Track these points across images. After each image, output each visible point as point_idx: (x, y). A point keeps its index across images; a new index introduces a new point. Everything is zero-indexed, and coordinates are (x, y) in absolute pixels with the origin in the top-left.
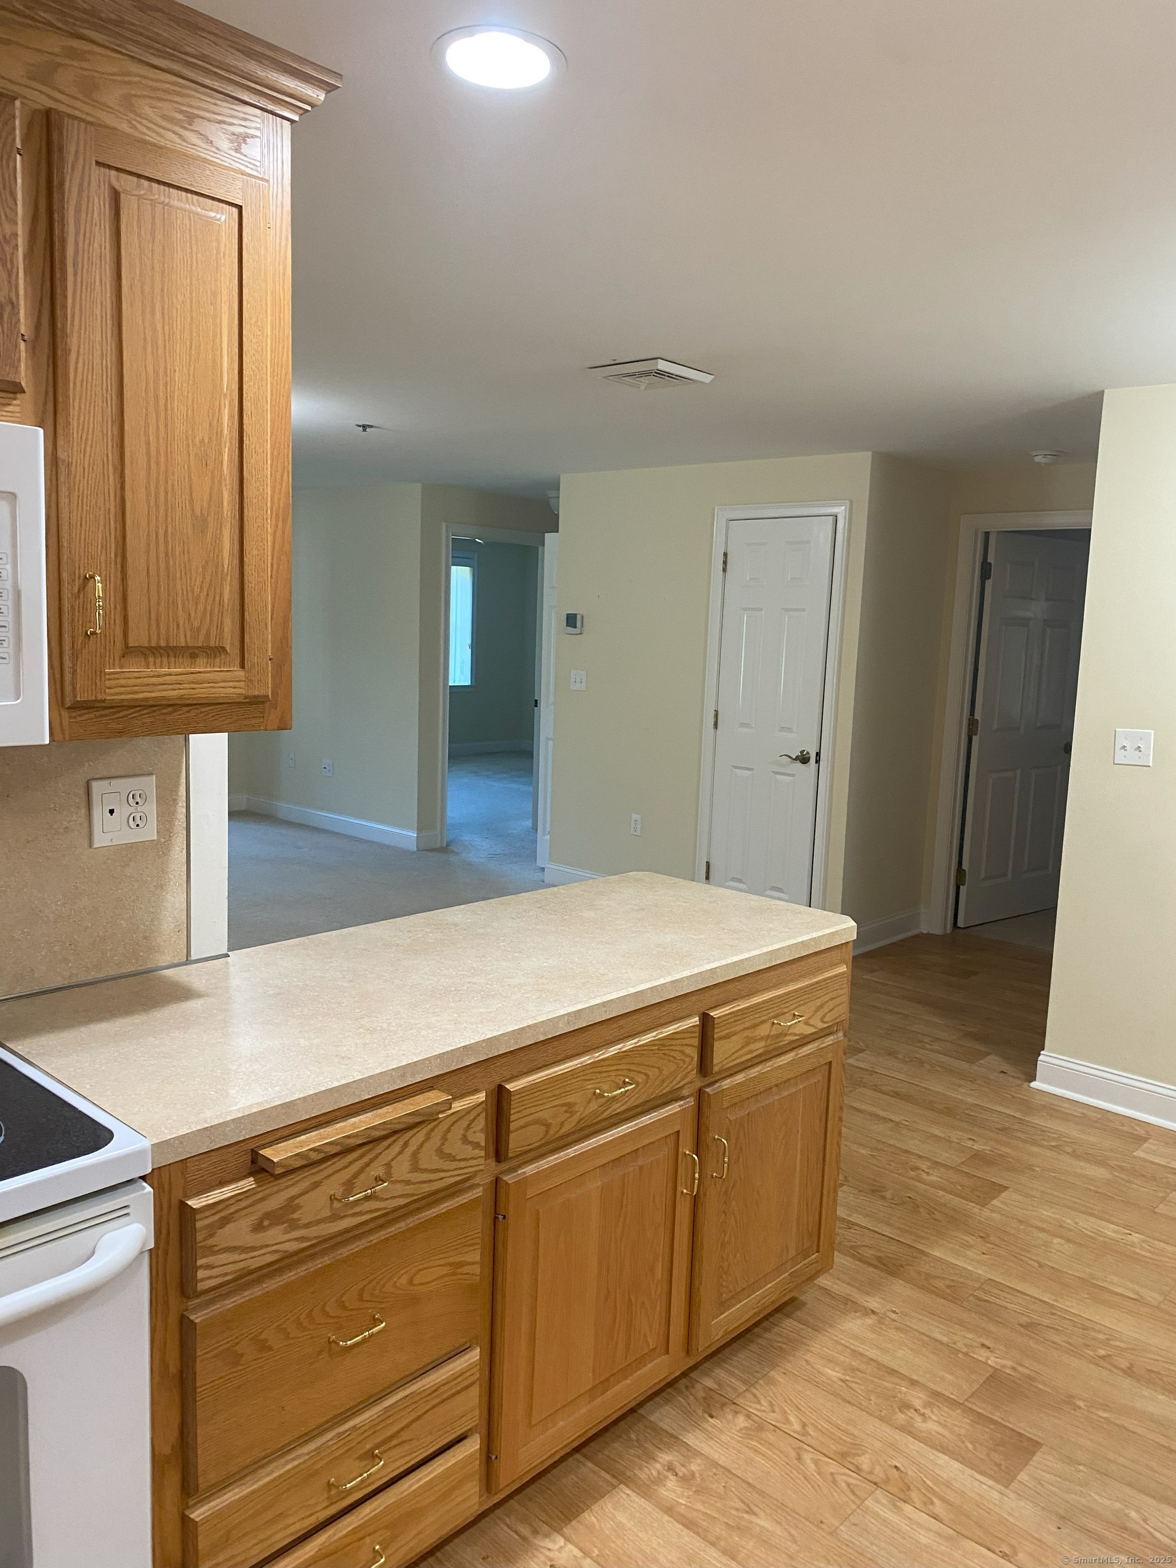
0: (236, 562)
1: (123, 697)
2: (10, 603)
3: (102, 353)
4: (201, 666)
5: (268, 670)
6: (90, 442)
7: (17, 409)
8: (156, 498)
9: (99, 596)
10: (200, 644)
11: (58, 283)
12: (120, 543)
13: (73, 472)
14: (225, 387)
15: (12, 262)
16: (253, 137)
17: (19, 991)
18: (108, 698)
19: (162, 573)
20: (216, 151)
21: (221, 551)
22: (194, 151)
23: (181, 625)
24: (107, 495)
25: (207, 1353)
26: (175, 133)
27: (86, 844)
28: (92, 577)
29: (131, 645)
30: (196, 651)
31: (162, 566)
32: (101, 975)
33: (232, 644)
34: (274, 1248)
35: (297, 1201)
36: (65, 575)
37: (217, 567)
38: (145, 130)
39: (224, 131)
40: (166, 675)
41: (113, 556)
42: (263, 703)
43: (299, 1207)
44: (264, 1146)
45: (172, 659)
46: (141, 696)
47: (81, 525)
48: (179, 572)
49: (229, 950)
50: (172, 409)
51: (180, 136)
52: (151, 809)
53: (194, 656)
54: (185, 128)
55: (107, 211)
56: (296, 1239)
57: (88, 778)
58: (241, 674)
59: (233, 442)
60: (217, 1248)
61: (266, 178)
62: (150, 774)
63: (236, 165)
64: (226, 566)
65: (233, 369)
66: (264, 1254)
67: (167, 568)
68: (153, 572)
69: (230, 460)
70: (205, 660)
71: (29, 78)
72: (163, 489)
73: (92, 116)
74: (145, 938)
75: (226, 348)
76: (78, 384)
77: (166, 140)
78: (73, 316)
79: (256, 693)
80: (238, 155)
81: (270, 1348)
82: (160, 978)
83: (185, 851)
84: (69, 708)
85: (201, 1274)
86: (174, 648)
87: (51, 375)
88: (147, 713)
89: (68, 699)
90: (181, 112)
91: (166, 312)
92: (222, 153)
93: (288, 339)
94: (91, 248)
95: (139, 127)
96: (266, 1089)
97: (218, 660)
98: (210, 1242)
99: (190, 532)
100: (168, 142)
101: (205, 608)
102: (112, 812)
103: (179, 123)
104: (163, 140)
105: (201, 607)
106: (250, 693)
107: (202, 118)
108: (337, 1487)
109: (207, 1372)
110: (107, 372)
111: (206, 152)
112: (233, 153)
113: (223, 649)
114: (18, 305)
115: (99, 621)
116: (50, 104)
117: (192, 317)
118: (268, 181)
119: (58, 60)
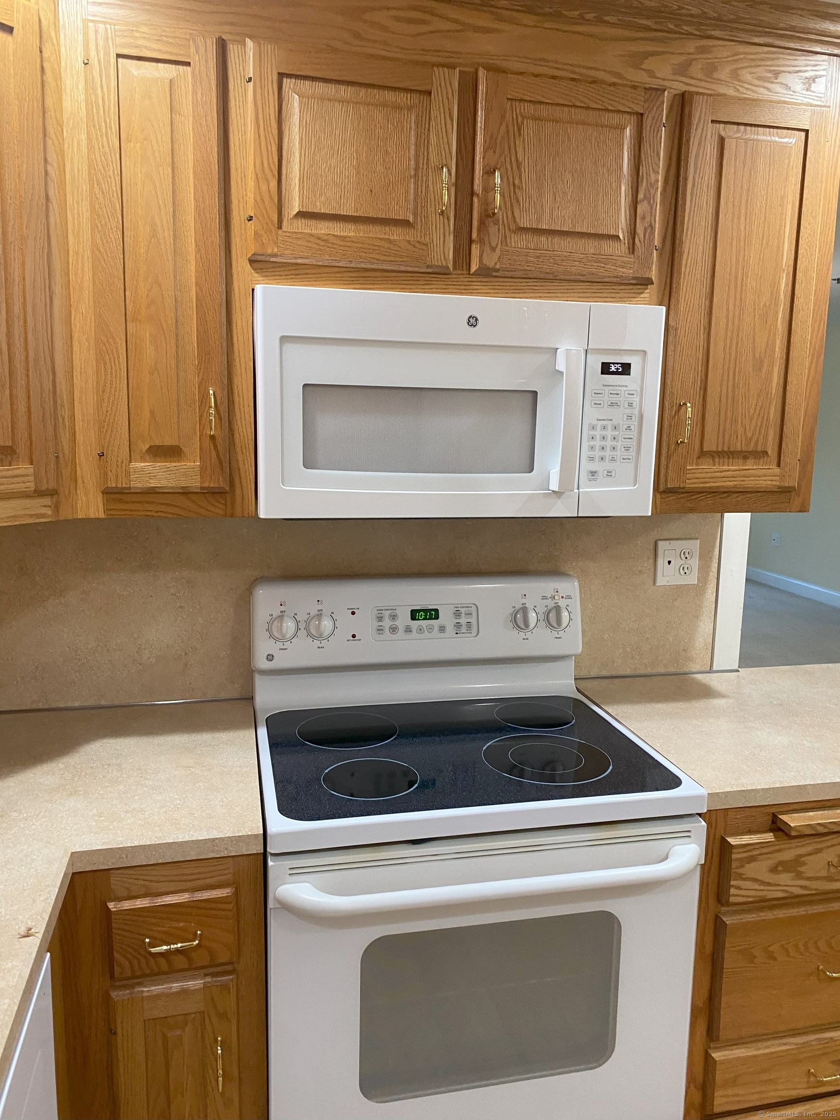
0: (781, 390)
1: (697, 485)
2: (636, 423)
3: (703, 252)
4: (750, 465)
5: (797, 468)
6: (690, 313)
7: (647, 295)
8: (730, 347)
9: (689, 417)
10: (750, 450)
11: (679, 208)
12: (704, 381)
13: (679, 333)
14: (784, 264)
15: (654, 199)
16: (820, 76)
17: (604, 673)
18: (687, 486)
19: (730, 400)
20: (793, 94)
21: (771, 382)
22: (777, 97)
23: (739, 436)
24: (698, 348)
25: (733, 947)
26: (764, 87)
27: (651, 583)
28: (685, 404)
29: (705, 450)
30: (747, 454)
31: (730, 395)
32: (654, 671)
33: (773, 449)
34: (784, 888)
35: (803, 859)
36: (666, 403)
37: (767, 394)
38: (745, 91)
39: (800, 77)
40: (725, 471)
41: (698, 390)
42: (790, 492)
43: (804, 864)
44: (782, 813)
45: (731, 461)
46: (708, 485)
47: (680, 370)
48: (740, 399)
49: (739, 667)
50: (746, 284)
51: (768, 89)
52: (695, 563)
53: (745, 458)
54: (772, 83)
55: (715, 153)
56: (801, 887)
57: (656, 539)
58: (777, 471)
59: (787, 303)
60: (744, 877)
61: (828, 104)
62: (697, 539)
63: (805, 101)
64: (773, 394)
65: (791, 251)
66: (777, 890)
67: (733, 397)
68: (724, 400)
69: (783, 317)
70: (753, 460)
71: (674, 74)
72: (735, 342)
73: (711, 89)
74: (684, 650)
75: (788, 234)
76: (687, 275)
77: (758, 94)
78: (688, 229)
79: (787, 485)
80: (809, 93)
81: (775, 959)
82: (693, 680)
83: (715, 594)
84: (661, 492)
85: (733, 891)
86: (732, 453)
87: (670, 271)
88: (711, 497)
89: (661, 486)
90: (770, 71)
91: (748, 216)
92: (797, 94)
93: (833, 222)
94: (703, 181)
95: (741, 89)
96: (784, 772)
97: (761, 461)
98: (740, 871)
99: (751, 370)
100: (759, 95)
101: (757, 424)
102: (669, 562)
103: (767, 80)
104: (756, 95)
105: (754, 423)
106: (783, 484)
107: (785, 72)
108: (815, 1076)
109: (730, 960)
110: (705, 264)
111: (785, 96)
112: (804, 92)
113: (767, 453)
114: (655, 227)
115: (687, 434)
116: (684, 88)
117: (765, 217)
118: (829, 107)
119: (693, 57)
